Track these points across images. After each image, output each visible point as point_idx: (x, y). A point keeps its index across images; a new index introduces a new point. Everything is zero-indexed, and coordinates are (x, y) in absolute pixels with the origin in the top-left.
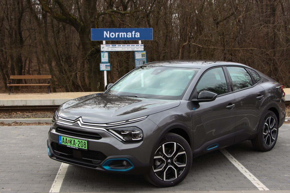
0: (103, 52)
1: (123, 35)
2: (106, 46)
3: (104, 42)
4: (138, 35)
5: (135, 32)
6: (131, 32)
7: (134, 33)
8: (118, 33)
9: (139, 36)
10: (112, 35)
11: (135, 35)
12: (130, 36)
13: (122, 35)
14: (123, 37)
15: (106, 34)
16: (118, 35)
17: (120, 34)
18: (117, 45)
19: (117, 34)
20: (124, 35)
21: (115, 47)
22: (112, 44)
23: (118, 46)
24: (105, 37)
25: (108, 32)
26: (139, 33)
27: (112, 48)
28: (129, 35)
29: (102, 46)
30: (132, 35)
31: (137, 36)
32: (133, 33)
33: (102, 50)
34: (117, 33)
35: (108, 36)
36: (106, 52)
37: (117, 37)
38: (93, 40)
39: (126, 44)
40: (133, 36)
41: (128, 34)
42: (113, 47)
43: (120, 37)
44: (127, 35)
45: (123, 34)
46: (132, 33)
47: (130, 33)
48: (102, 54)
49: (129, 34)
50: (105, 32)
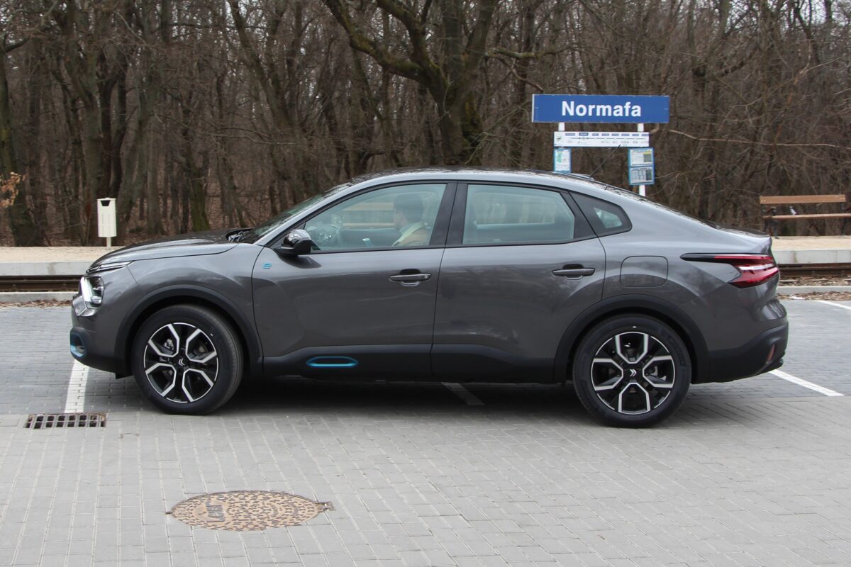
0: (557, 148)
1: (603, 110)
2: (566, 135)
3: (562, 126)
4: (637, 111)
5: (632, 105)
6: (623, 105)
7: (630, 107)
8: (594, 106)
9: (639, 114)
10: (581, 110)
11: (630, 110)
12: (621, 114)
13: (601, 109)
14: (604, 114)
15: (568, 108)
16: (594, 111)
17: (599, 107)
18: (590, 133)
19: (591, 107)
20: (607, 109)
21: (586, 137)
22: (579, 131)
23: (593, 135)
24: (564, 114)
25: (572, 103)
26: (639, 108)
27: (579, 140)
28: (618, 111)
29: (556, 134)
30: (624, 110)
31: (636, 113)
32: (627, 105)
33: (557, 143)
34: (592, 105)
35: (571, 113)
36: (566, 148)
37: (590, 114)
38: (537, 121)
39: (612, 130)
40: (627, 114)
41: (616, 107)
42: (581, 137)
43: (598, 114)
44: (613, 110)
45: (604, 107)
46: (625, 107)
47: (620, 107)
48: (557, 153)
49: (618, 109)
50: (565, 104)
